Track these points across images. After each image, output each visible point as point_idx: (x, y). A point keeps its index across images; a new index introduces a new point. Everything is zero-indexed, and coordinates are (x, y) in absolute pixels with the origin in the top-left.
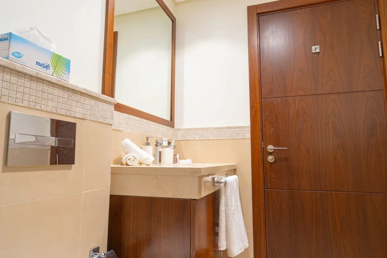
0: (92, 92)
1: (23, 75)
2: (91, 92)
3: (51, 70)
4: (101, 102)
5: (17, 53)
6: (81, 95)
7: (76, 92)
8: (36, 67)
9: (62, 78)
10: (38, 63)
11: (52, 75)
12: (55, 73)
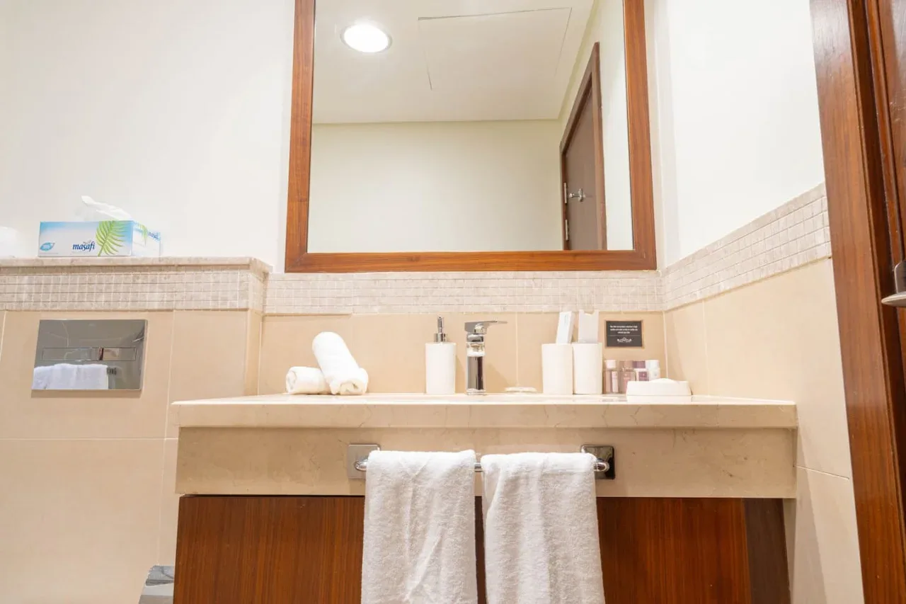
0: (180, 259)
1: (60, 269)
2: (175, 259)
3: (98, 248)
4: (209, 270)
5: (46, 244)
6: (161, 270)
7: (147, 268)
8: (73, 252)
9: (116, 253)
10: (76, 247)
11: (99, 256)
12: (103, 251)
